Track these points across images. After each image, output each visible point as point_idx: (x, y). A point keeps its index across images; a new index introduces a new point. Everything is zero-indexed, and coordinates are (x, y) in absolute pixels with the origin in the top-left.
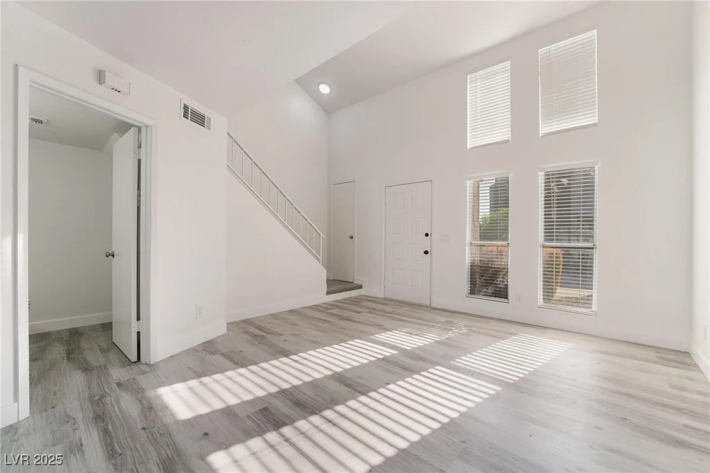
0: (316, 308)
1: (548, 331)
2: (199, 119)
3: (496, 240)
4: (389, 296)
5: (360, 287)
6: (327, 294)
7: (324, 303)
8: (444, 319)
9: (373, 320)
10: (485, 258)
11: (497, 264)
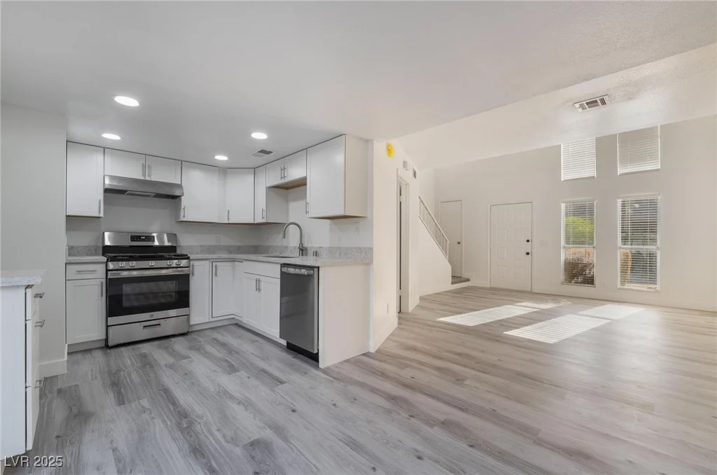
3: (585, 244)
5: (469, 280)
6: (452, 284)
7: (451, 290)
10: (575, 257)
11: (585, 261)
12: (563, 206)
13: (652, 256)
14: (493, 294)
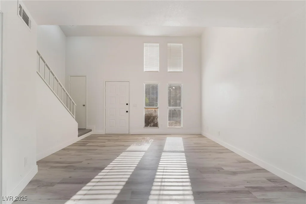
0: (74, 145)
1: (172, 135)
2: (26, 19)
3: (153, 106)
4: (107, 132)
5: (91, 130)
6: (78, 137)
7: (77, 142)
8: (141, 138)
9: (115, 144)
10: (150, 113)
11: (154, 115)
12: (145, 84)
13: (180, 111)
14: (109, 140)
